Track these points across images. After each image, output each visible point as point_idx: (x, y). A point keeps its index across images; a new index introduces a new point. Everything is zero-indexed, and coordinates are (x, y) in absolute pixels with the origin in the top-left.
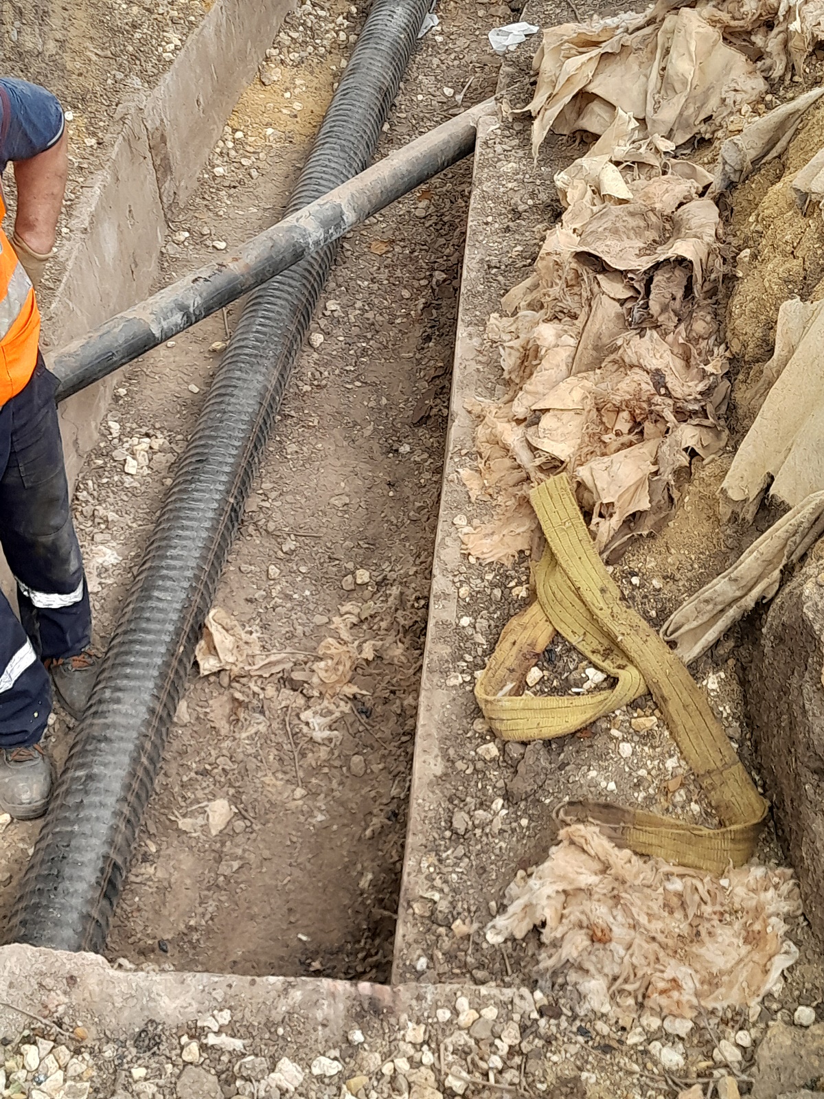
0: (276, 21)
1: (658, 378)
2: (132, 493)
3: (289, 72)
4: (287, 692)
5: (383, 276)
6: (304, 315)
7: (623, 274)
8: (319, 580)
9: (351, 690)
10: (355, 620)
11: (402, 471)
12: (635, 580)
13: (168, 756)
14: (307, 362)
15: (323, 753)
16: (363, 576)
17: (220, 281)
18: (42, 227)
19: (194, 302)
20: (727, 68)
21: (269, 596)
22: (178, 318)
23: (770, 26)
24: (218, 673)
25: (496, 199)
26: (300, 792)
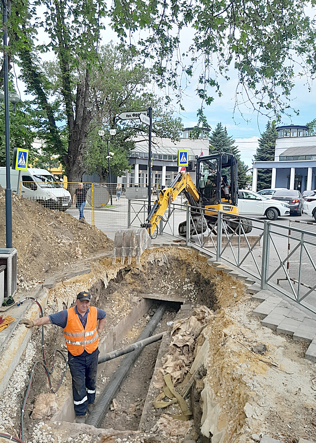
0: (135, 322)
1: (183, 361)
2: (103, 385)
3: (136, 329)
4: (124, 414)
5: (147, 358)
6: (134, 361)
7: (179, 347)
8: (131, 399)
9: (134, 413)
10: (136, 405)
11: (147, 385)
12: (178, 389)
13: (104, 421)
14: (133, 369)
15: (129, 422)
16: (138, 399)
17: (121, 351)
18: (101, 329)
19: (117, 354)
20: (198, 324)
21: (123, 401)
22: (114, 355)
23: (204, 319)
24: (113, 410)
25: (165, 343)
26: (125, 428)
